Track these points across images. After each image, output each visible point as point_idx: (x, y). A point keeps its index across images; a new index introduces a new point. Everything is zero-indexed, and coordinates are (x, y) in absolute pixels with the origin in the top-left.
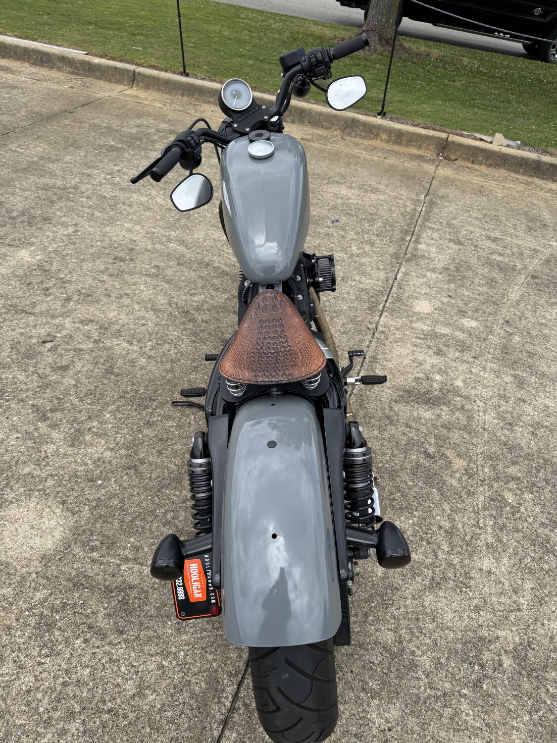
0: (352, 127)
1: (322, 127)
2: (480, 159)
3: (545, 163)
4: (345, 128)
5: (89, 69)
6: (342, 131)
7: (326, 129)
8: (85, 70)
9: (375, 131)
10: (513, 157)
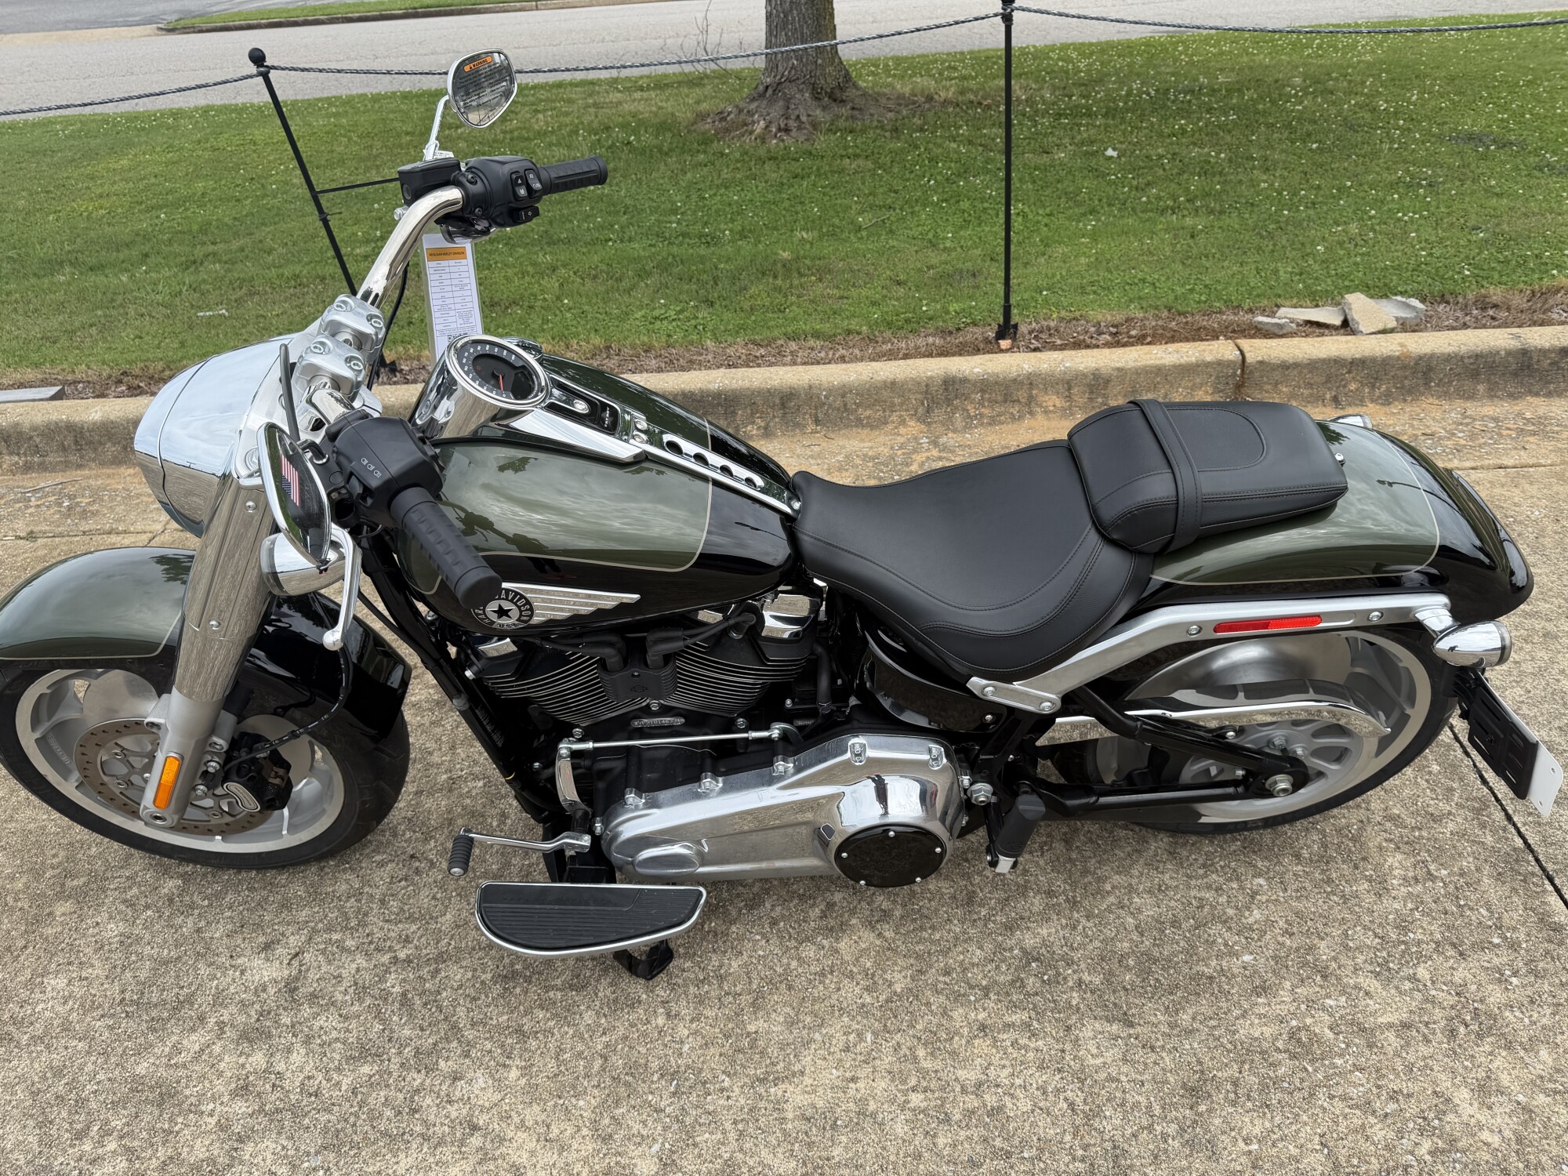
0: (949, 402)
1: (859, 423)
2: (1353, 386)
3: (1543, 352)
4: (928, 410)
5: (76, 442)
6: (921, 420)
7: (872, 427)
8: (64, 449)
9: (1022, 395)
10: (1448, 358)
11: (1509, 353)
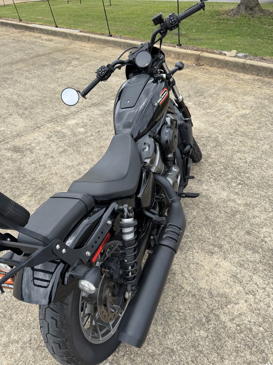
2: (215, 64)
11: (241, 63)
